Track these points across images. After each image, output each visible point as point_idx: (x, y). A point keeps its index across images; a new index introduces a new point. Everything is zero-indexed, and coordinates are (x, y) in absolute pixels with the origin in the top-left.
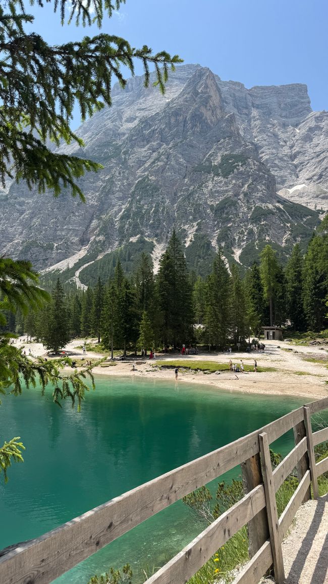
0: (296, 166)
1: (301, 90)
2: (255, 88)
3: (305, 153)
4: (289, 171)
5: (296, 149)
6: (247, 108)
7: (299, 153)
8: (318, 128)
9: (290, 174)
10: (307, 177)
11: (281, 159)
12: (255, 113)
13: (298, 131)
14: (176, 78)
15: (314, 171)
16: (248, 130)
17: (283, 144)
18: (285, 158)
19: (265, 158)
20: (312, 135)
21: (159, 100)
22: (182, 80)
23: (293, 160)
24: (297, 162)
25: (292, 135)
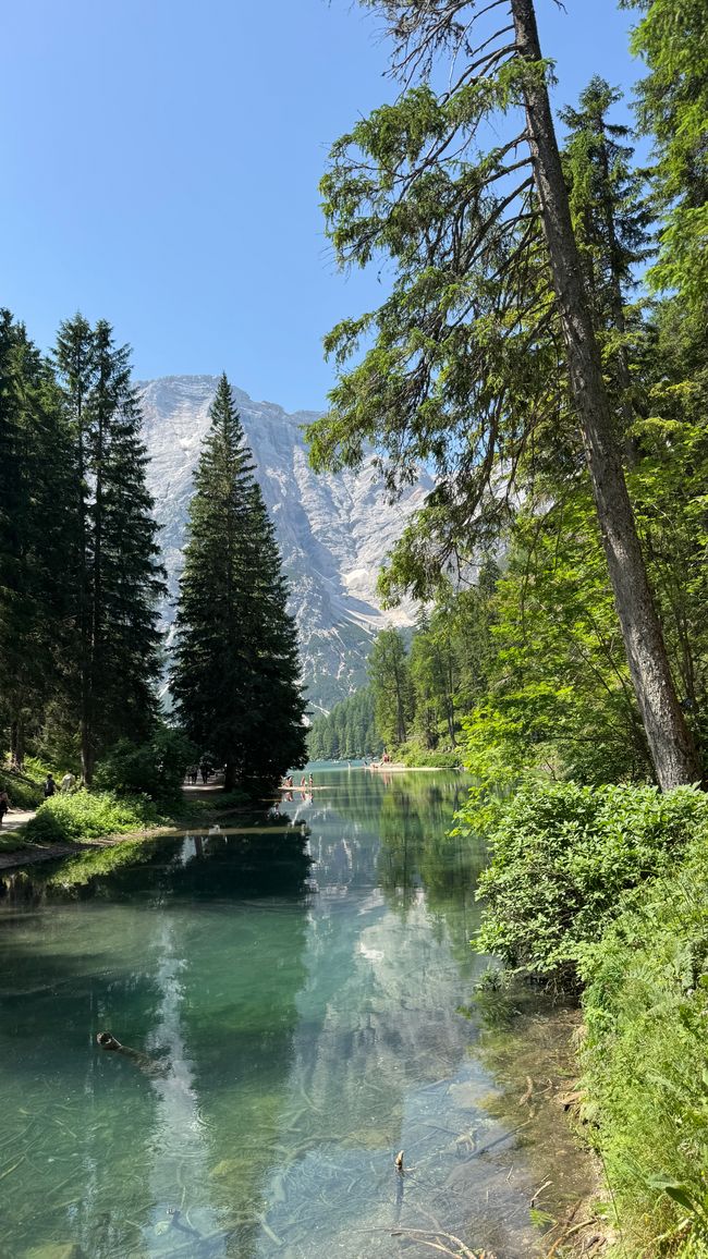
0: (355, 541)
2: (298, 413)
3: (365, 523)
4: (346, 548)
5: (355, 515)
6: (288, 444)
7: (357, 521)
9: (348, 552)
10: (369, 559)
11: (337, 531)
12: (299, 454)
13: (359, 484)
14: (187, 397)
15: (376, 551)
16: (292, 484)
17: (338, 505)
18: (341, 529)
19: (316, 528)
20: (375, 495)
21: (169, 438)
22: (197, 400)
23: (350, 531)
24: (354, 534)
25: (350, 490)
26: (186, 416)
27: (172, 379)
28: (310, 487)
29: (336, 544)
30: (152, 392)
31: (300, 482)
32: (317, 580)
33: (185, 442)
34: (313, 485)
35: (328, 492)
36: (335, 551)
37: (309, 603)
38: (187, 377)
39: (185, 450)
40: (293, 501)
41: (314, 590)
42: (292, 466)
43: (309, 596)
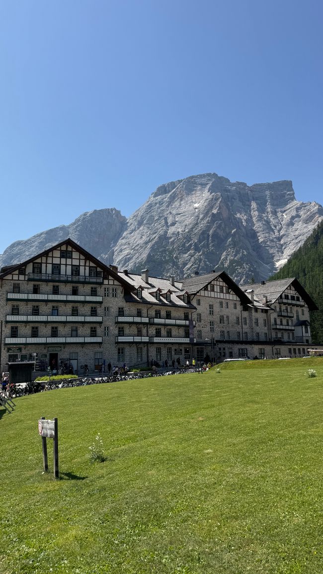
0: (282, 245)
1: (288, 185)
2: (254, 185)
3: (288, 236)
4: (277, 249)
5: (282, 233)
6: (249, 201)
7: (284, 235)
8: (298, 216)
9: (278, 251)
10: (289, 254)
11: (272, 241)
12: (254, 205)
13: (285, 216)
14: (199, 184)
15: (293, 249)
16: (250, 220)
17: (274, 228)
18: (275, 240)
19: (261, 240)
20: (293, 221)
21: (189, 205)
22: (203, 185)
23: (280, 241)
24: (282, 242)
25: (281, 220)
26: (198, 193)
27: (192, 177)
28: (258, 220)
29: (272, 247)
30: (183, 183)
31: (254, 218)
32: (252, 265)
33: (196, 205)
34: (260, 218)
35: (268, 222)
36: (271, 251)
37: (246, 277)
38: (200, 175)
39: (196, 208)
40: (250, 228)
41: (250, 270)
42: (250, 211)
43: (246, 273)
